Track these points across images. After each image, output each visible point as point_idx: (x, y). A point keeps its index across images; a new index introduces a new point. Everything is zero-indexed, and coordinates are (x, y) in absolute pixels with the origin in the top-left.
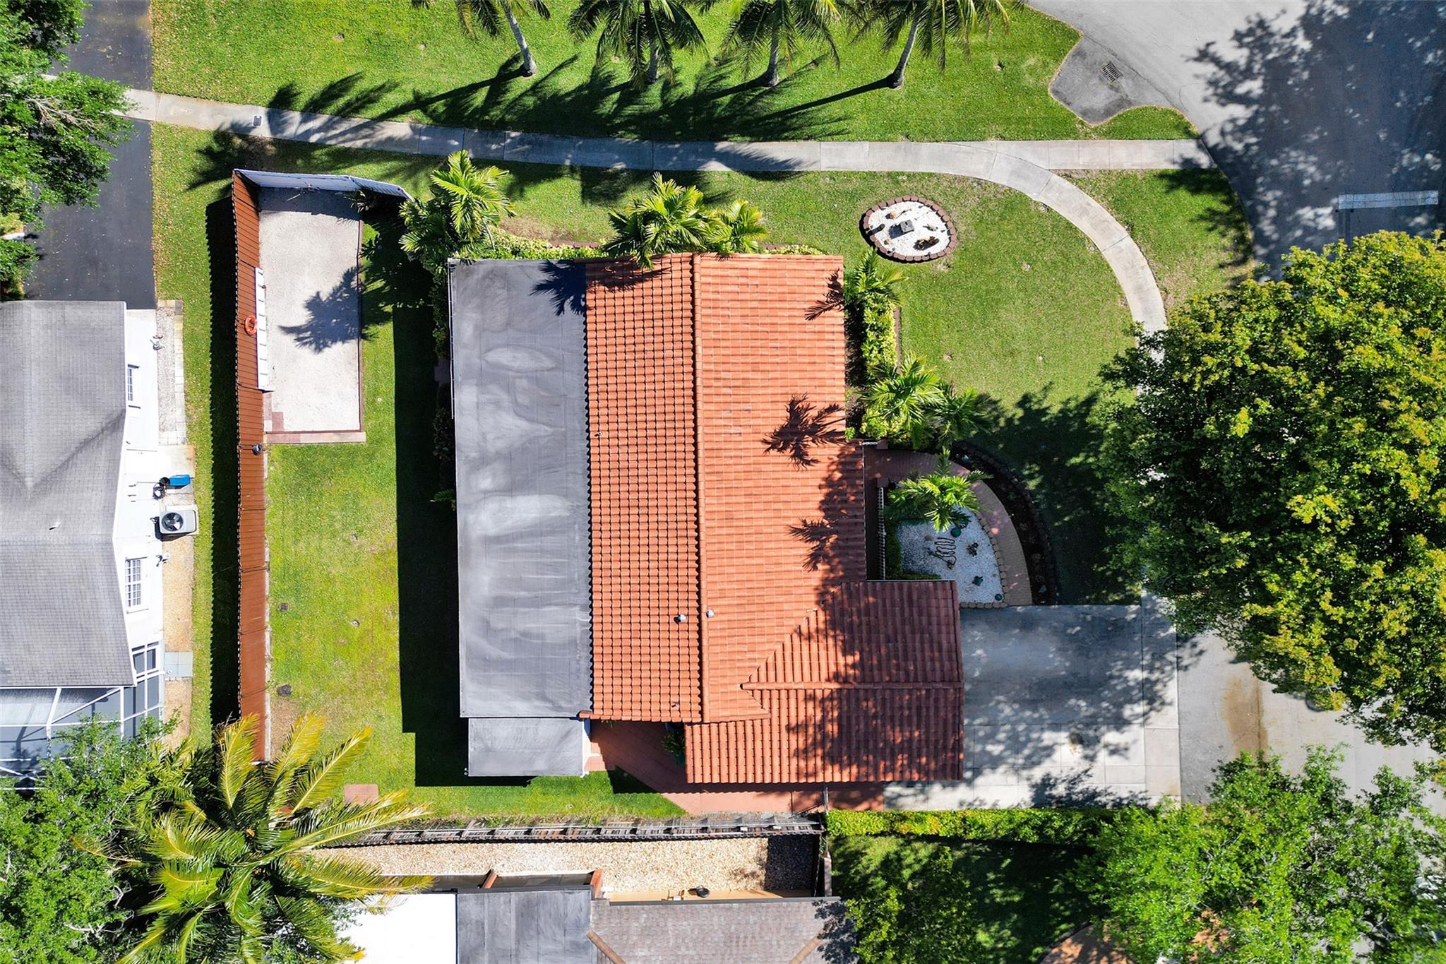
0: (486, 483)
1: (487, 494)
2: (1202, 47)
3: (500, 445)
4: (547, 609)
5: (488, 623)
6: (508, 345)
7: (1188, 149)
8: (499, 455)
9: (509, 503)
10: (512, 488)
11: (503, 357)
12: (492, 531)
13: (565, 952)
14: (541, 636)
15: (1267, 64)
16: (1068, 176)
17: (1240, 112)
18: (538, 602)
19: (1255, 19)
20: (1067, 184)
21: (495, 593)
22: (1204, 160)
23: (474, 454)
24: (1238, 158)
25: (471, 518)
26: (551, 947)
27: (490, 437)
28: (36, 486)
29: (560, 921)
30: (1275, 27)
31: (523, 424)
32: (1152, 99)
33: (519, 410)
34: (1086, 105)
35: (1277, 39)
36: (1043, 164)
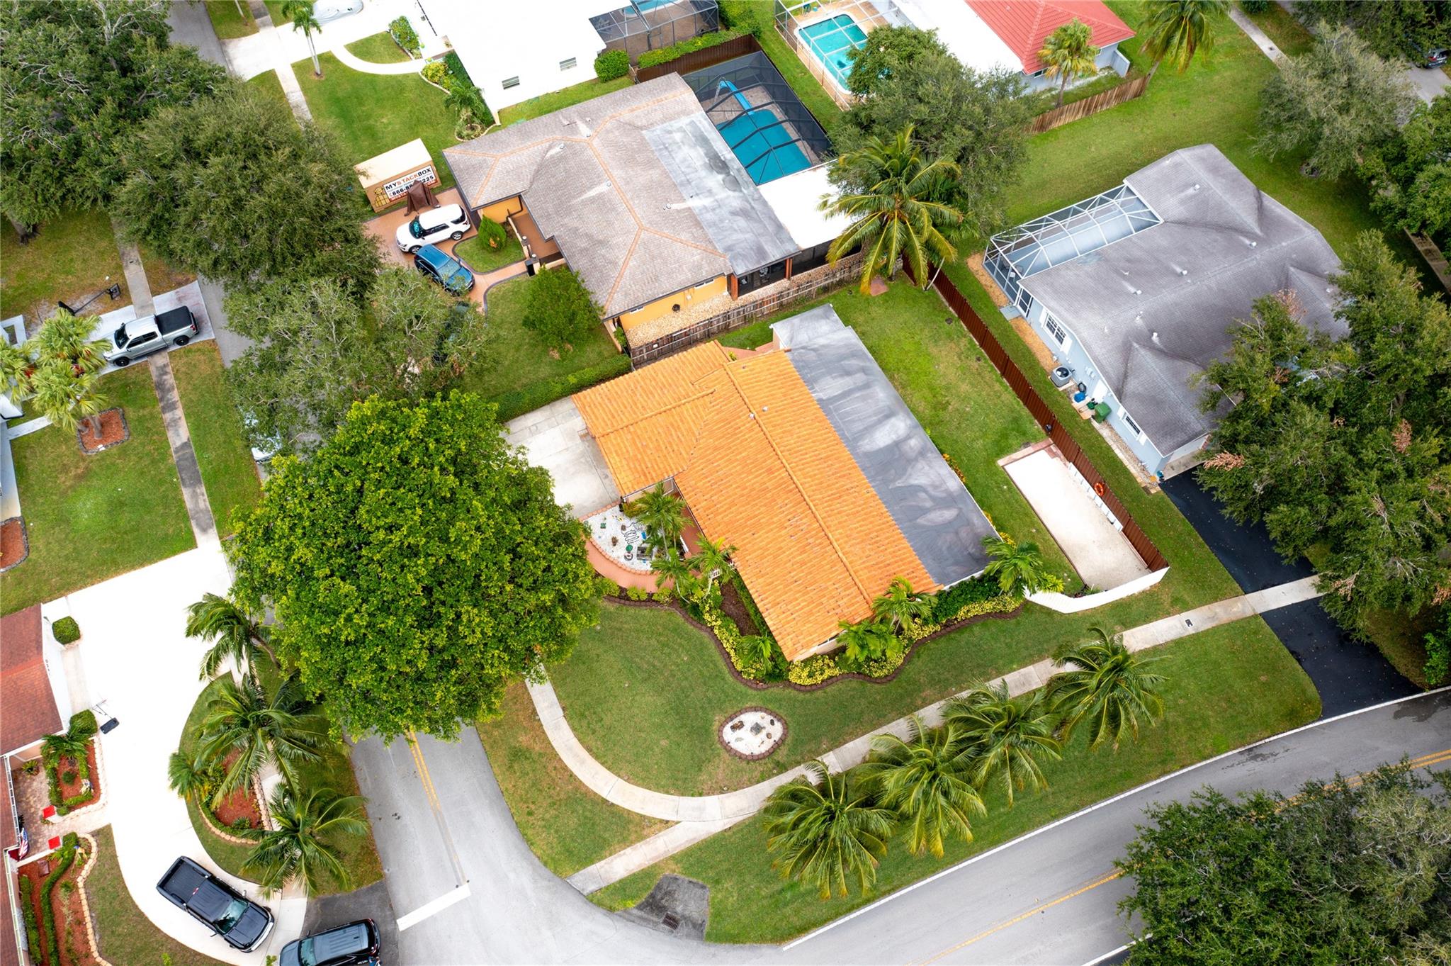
0: (913, 442)
1: (908, 437)
3: (919, 465)
4: (840, 392)
5: (866, 374)
6: (950, 522)
8: (916, 459)
9: (894, 437)
10: (897, 444)
11: (949, 514)
12: (893, 420)
13: (734, 245)
14: (834, 378)
18: (845, 395)
21: (871, 390)
23: (929, 455)
25: (909, 422)
26: (742, 245)
27: (927, 468)
28: (1131, 345)
29: (744, 257)
31: (914, 482)
33: (920, 488)
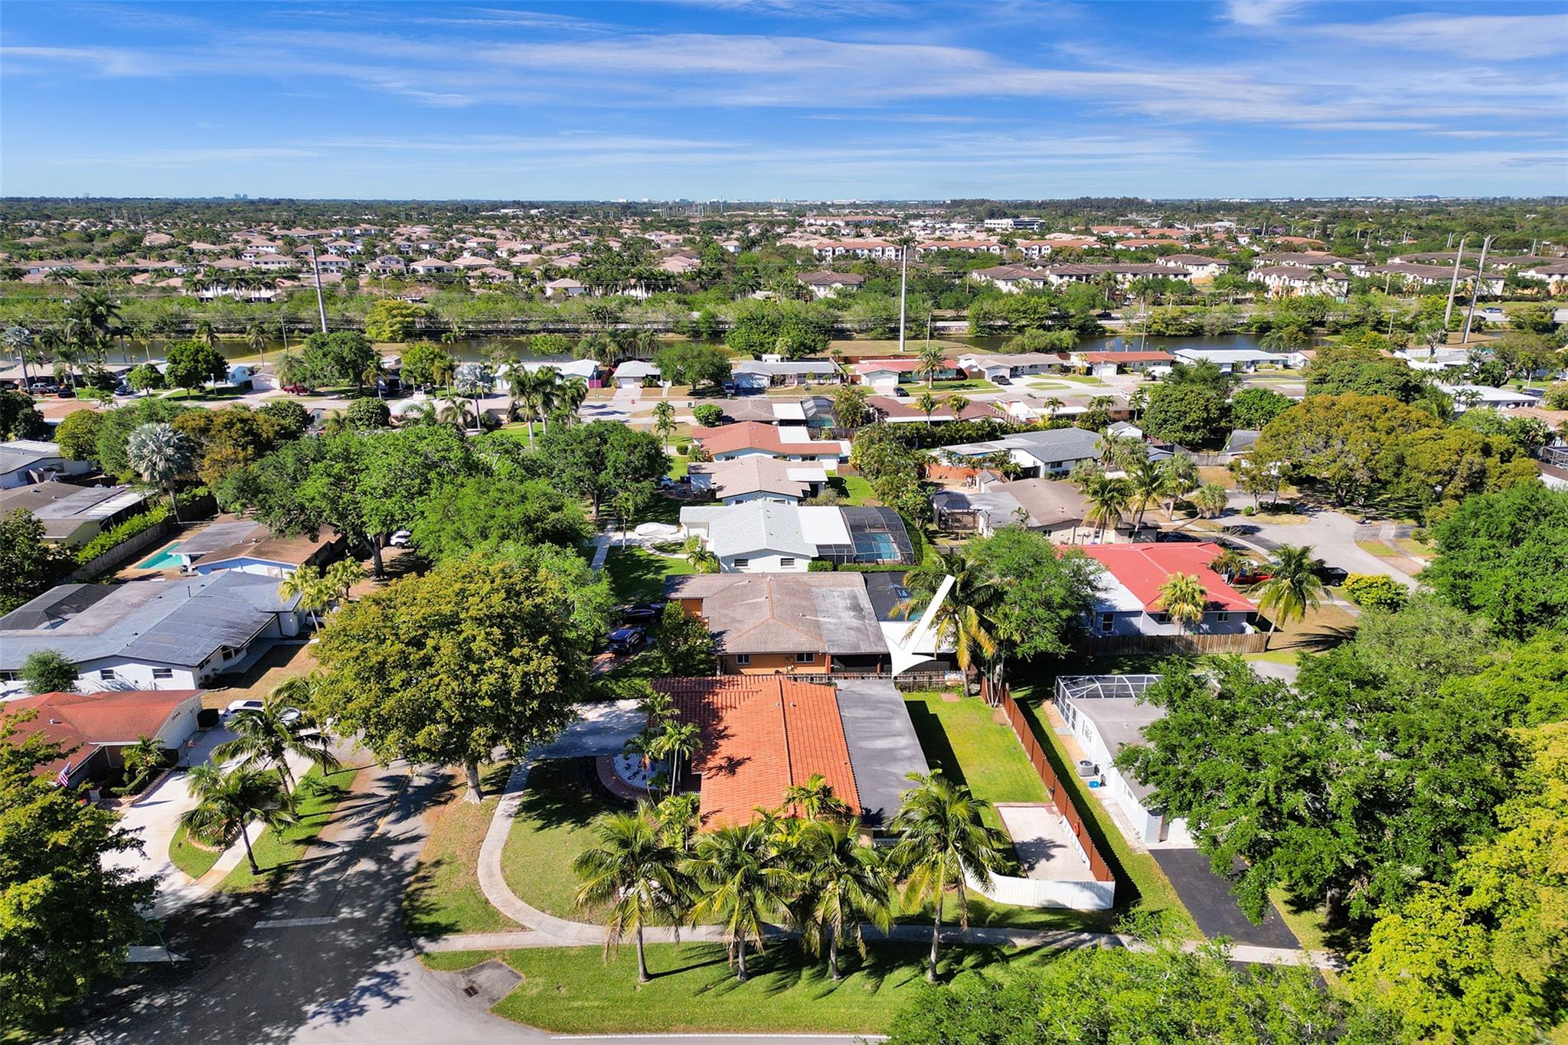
2: (395, 1006)
7: (430, 947)
15: (348, 996)
16: (523, 928)
17: (382, 968)
19: (342, 1023)
20: (526, 924)
22: (421, 941)
24: (394, 944)
30: (329, 1018)
32: (446, 976)
34: (496, 971)
35: (331, 1011)
36: (542, 934)
